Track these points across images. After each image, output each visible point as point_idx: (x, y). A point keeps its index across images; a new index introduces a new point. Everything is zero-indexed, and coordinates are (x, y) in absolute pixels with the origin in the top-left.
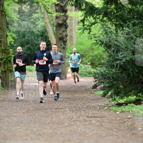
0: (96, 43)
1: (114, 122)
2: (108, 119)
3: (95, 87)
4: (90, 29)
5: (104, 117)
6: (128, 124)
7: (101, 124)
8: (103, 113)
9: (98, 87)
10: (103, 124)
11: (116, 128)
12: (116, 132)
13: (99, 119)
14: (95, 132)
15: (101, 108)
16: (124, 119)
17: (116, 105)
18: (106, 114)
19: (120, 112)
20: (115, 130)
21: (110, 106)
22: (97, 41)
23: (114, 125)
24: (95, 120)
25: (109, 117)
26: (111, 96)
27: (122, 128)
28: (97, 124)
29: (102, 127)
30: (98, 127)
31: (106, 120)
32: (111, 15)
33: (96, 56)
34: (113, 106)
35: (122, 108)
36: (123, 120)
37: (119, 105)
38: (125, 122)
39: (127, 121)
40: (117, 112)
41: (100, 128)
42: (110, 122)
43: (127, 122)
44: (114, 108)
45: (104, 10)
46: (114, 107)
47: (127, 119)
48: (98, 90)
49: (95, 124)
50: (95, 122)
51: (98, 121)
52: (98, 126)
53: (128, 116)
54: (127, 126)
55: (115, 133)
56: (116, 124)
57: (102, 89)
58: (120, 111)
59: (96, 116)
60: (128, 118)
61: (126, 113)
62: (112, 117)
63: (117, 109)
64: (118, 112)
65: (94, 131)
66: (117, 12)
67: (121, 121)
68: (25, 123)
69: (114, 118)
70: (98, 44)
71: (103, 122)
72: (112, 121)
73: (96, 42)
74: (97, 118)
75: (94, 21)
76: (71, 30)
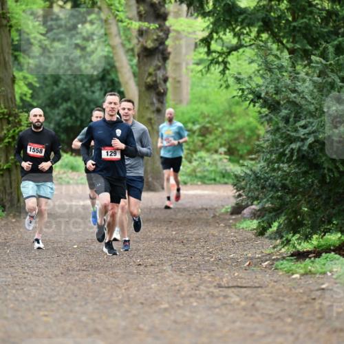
0: (241, 97)
1: (286, 300)
2: (271, 293)
3: (237, 210)
4: (225, 63)
5: (261, 287)
6: (321, 304)
7: (253, 305)
8: (259, 276)
9: (246, 211)
10: (258, 304)
11: (290, 316)
12: (290, 324)
13: (248, 292)
14: (238, 324)
15: (254, 263)
16: (311, 291)
17: (292, 255)
18: (266, 278)
19: (302, 275)
20: (289, 320)
21: (277, 260)
22: (243, 90)
23: (286, 307)
24: (238, 295)
25: (273, 287)
26: (279, 234)
27: (306, 316)
28: (243, 303)
29: (255, 313)
30: (244, 313)
31: (264, 295)
32: (279, 27)
33: (241, 130)
34: (284, 258)
35: (308, 264)
36: (308, 296)
37: (300, 256)
38: (314, 299)
39: (320, 297)
40: (293, 274)
41: (252, 315)
42: (275, 301)
43: (320, 301)
44: (286, 265)
45: (261, 15)
46: (285, 262)
47: (319, 293)
48: (245, 219)
49: (238, 304)
50: (237, 299)
51: (246, 297)
52: (244, 309)
53: (323, 284)
54: (321, 310)
55: (289, 329)
56: (290, 304)
57: (255, 215)
58: (302, 271)
59: (239, 285)
60: (323, 289)
61: (317, 276)
62: (281, 286)
63: (293, 268)
64: (297, 273)
65: (234, 322)
66: (294, 20)
67: (305, 298)
68: (60, 303)
69: (285, 291)
70: (245, 100)
71: (259, 300)
72: (281, 298)
73: (240, 93)
74: (243, 290)
75: (235, 41)
76: (178, 65)
